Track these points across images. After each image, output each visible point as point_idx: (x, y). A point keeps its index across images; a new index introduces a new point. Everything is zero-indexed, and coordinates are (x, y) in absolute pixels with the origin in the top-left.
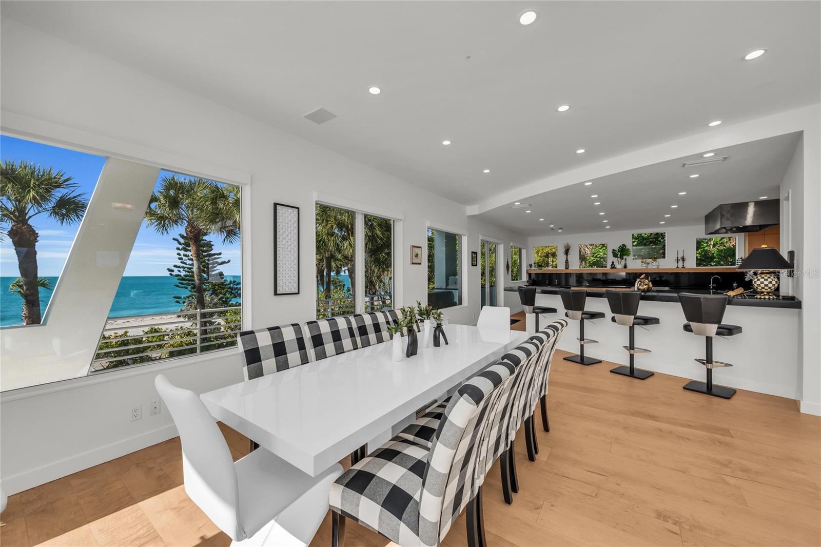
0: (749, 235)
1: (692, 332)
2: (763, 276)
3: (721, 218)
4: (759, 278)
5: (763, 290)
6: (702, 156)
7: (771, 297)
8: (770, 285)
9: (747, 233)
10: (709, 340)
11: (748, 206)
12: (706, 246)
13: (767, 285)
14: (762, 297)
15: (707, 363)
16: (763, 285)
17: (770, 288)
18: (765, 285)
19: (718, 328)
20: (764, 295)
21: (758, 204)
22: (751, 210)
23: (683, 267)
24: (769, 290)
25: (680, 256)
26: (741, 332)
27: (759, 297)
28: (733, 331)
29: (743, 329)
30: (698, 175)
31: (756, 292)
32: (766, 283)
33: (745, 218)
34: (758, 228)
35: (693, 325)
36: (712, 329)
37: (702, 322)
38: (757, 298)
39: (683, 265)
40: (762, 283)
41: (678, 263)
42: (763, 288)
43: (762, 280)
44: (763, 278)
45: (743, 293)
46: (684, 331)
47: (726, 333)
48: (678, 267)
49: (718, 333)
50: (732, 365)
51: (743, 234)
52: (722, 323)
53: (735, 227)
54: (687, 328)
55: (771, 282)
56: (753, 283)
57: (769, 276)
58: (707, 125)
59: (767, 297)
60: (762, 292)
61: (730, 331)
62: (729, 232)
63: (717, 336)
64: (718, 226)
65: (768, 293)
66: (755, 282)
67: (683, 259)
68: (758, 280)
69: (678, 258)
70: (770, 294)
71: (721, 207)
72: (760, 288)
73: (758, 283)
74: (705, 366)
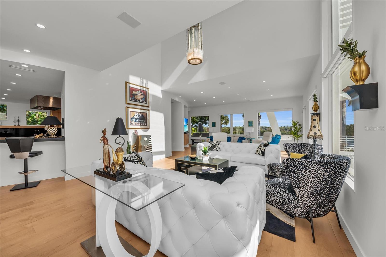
0: (52, 112)
1: (15, 158)
2: (51, 128)
3: (37, 102)
4: (50, 129)
5: (52, 134)
6: (21, 65)
7: (55, 137)
8: (54, 132)
9: (51, 111)
10: (26, 161)
11: (50, 98)
12: (35, 116)
13: (53, 132)
14: (51, 137)
15: (25, 173)
16: (51, 132)
17: (54, 133)
18: (52, 132)
19: (30, 153)
20: (52, 136)
21: (54, 98)
22: (51, 100)
23: (19, 125)
24: (54, 134)
25: (17, 119)
26: (42, 154)
27: (50, 137)
28: (38, 154)
29: (43, 152)
30: (21, 75)
31: (49, 135)
32: (52, 131)
33: (49, 104)
34: (55, 109)
35: (16, 154)
36: (26, 154)
37: (21, 152)
38: (49, 138)
39: (19, 124)
40: (51, 131)
41: (15, 123)
42: (51, 133)
43: (51, 130)
44: (51, 129)
45: (43, 136)
46: (10, 159)
47: (34, 155)
48: (15, 125)
49: (30, 156)
50: (38, 170)
51: (50, 111)
52: (31, 151)
53: (45, 107)
54: (12, 157)
55: (54, 131)
56: (47, 131)
57: (53, 128)
58: (22, 50)
59: (53, 137)
60: (51, 135)
61: (36, 154)
62: (42, 109)
63: (30, 158)
64: (36, 105)
65: (53, 135)
66: (48, 130)
67: (19, 121)
68: (49, 130)
69: (15, 120)
70: (54, 136)
71: (37, 96)
72: (50, 133)
73: (49, 131)
74: (24, 175)
